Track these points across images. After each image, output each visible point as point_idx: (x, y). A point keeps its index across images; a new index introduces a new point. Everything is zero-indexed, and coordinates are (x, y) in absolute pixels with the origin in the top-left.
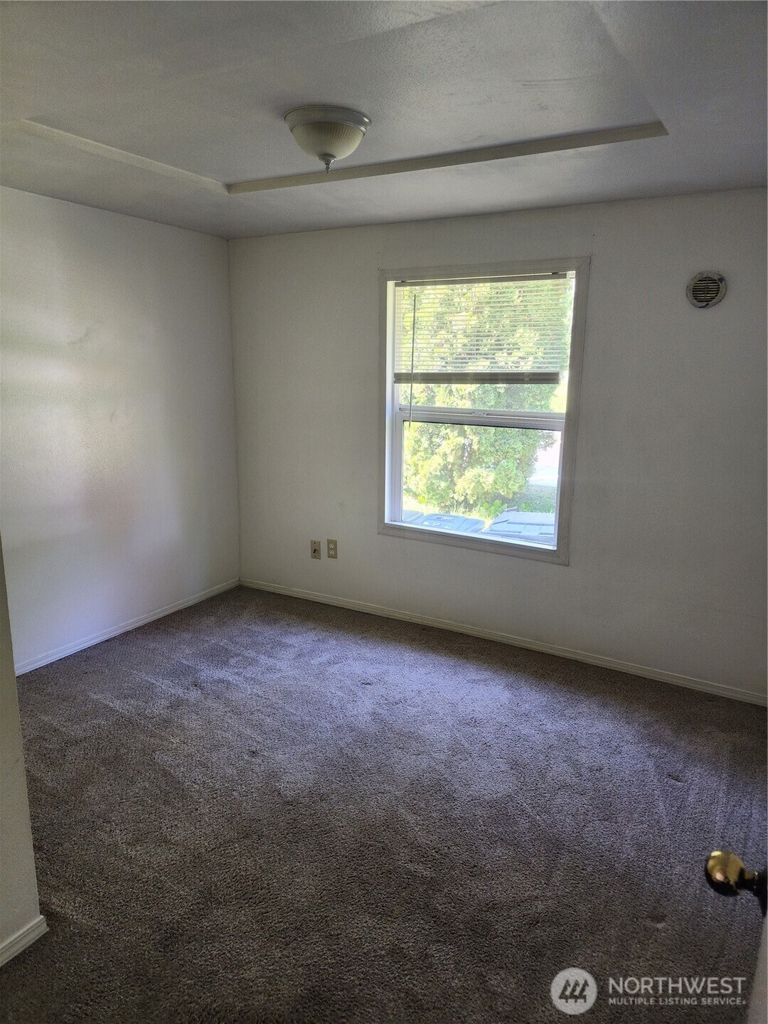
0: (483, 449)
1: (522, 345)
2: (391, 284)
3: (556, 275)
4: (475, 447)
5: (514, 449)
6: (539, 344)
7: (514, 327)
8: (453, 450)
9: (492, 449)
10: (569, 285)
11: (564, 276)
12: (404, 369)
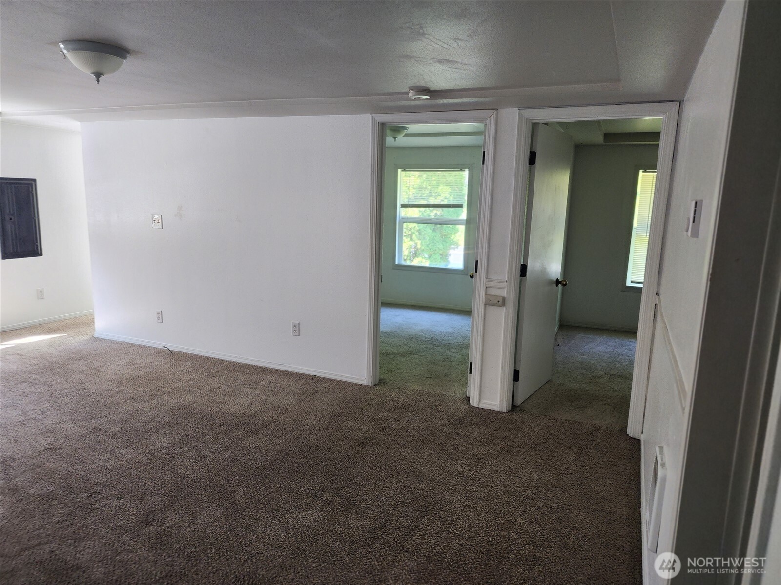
0: (423, 248)
1: (442, 194)
2: (399, 170)
3: (461, 170)
4: (419, 246)
5: (439, 248)
6: (450, 193)
7: (438, 185)
8: (407, 248)
9: (428, 248)
10: (466, 173)
11: (464, 171)
12: (406, 202)
